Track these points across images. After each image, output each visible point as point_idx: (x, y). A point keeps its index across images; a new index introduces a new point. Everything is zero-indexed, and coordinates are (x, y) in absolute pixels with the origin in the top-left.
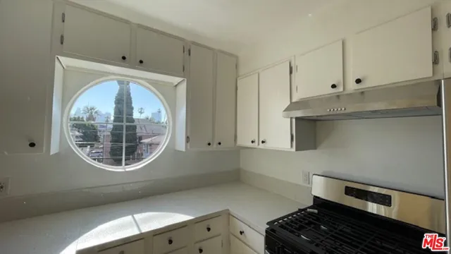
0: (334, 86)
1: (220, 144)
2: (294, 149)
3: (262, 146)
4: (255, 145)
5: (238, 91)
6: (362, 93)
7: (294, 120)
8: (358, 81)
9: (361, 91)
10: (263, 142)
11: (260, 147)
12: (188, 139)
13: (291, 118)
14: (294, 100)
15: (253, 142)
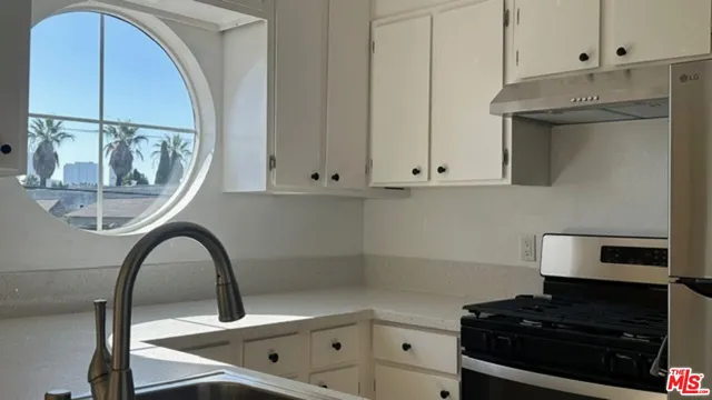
0: (584, 57)
1: (336, 177)
2: (508, 181)
3: (437, 179)
4: (422, 179)
5: (375, 56)
6: (628, 71)
7: (509, 120)
8: (621, 52)
9: (627, 68)
10: (441, 170)
11: (434, 183)
12: (272, 163)
13: (505, 116)
14: (510, 81)
15: (416, 172)
